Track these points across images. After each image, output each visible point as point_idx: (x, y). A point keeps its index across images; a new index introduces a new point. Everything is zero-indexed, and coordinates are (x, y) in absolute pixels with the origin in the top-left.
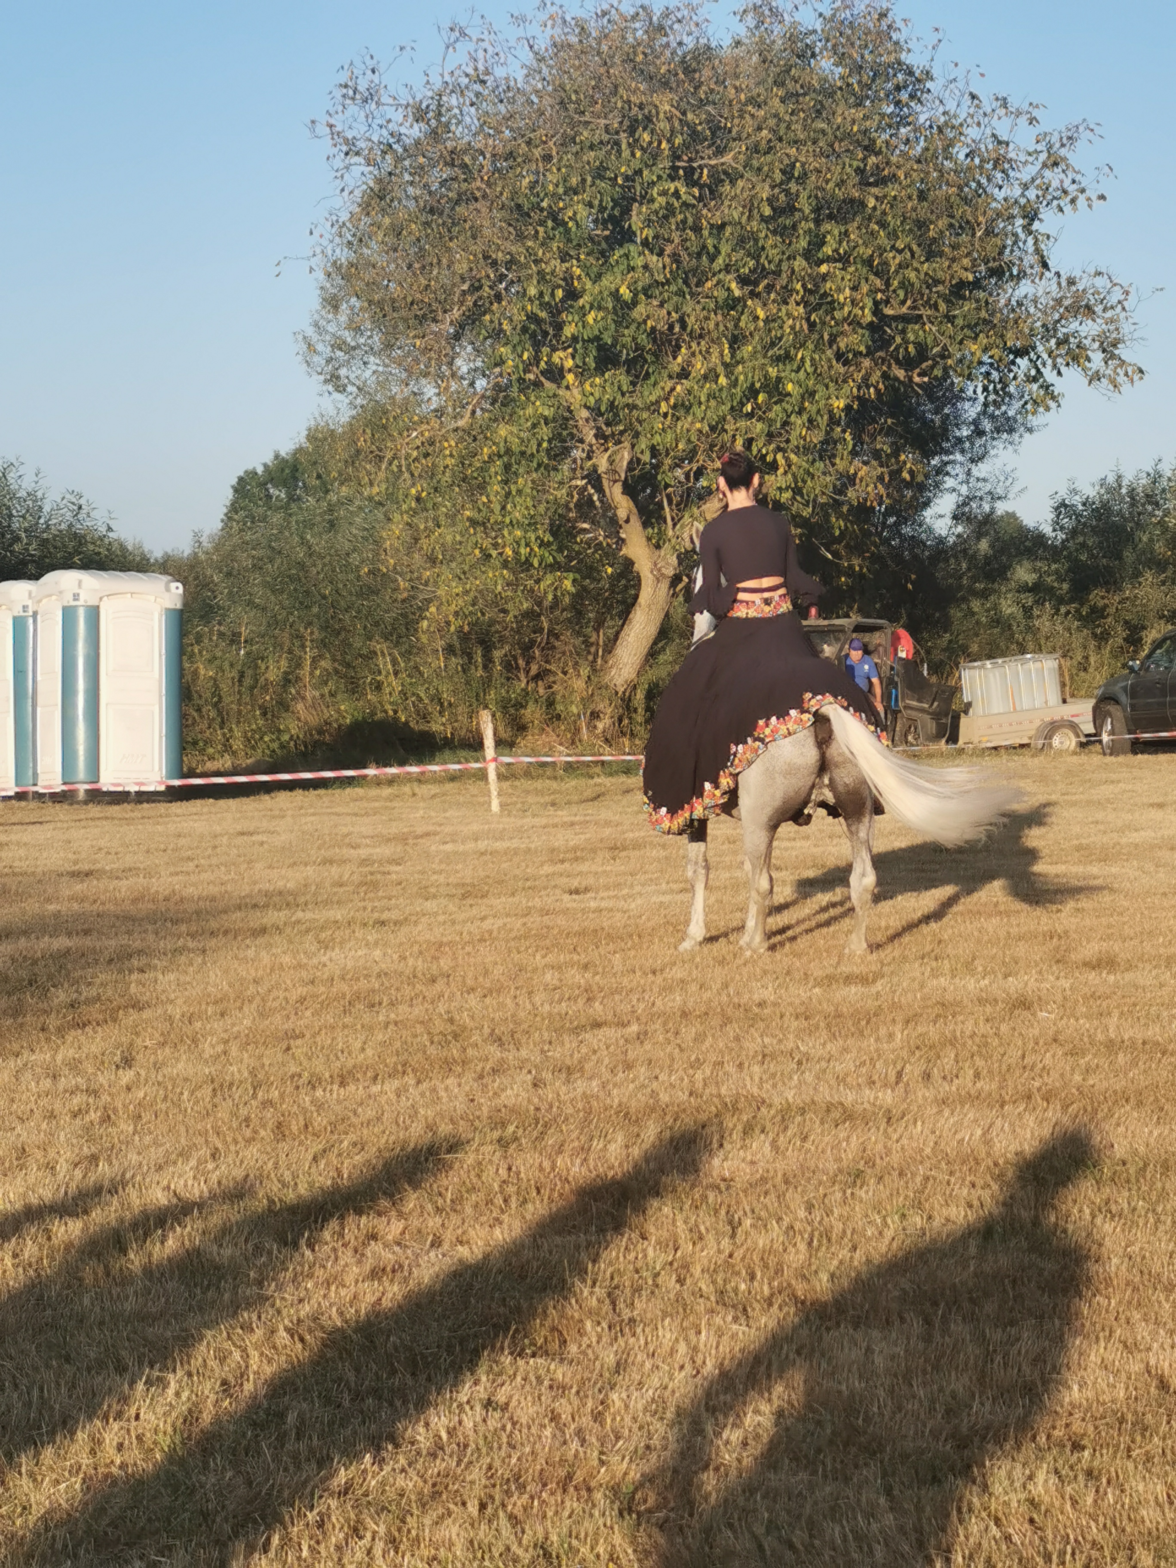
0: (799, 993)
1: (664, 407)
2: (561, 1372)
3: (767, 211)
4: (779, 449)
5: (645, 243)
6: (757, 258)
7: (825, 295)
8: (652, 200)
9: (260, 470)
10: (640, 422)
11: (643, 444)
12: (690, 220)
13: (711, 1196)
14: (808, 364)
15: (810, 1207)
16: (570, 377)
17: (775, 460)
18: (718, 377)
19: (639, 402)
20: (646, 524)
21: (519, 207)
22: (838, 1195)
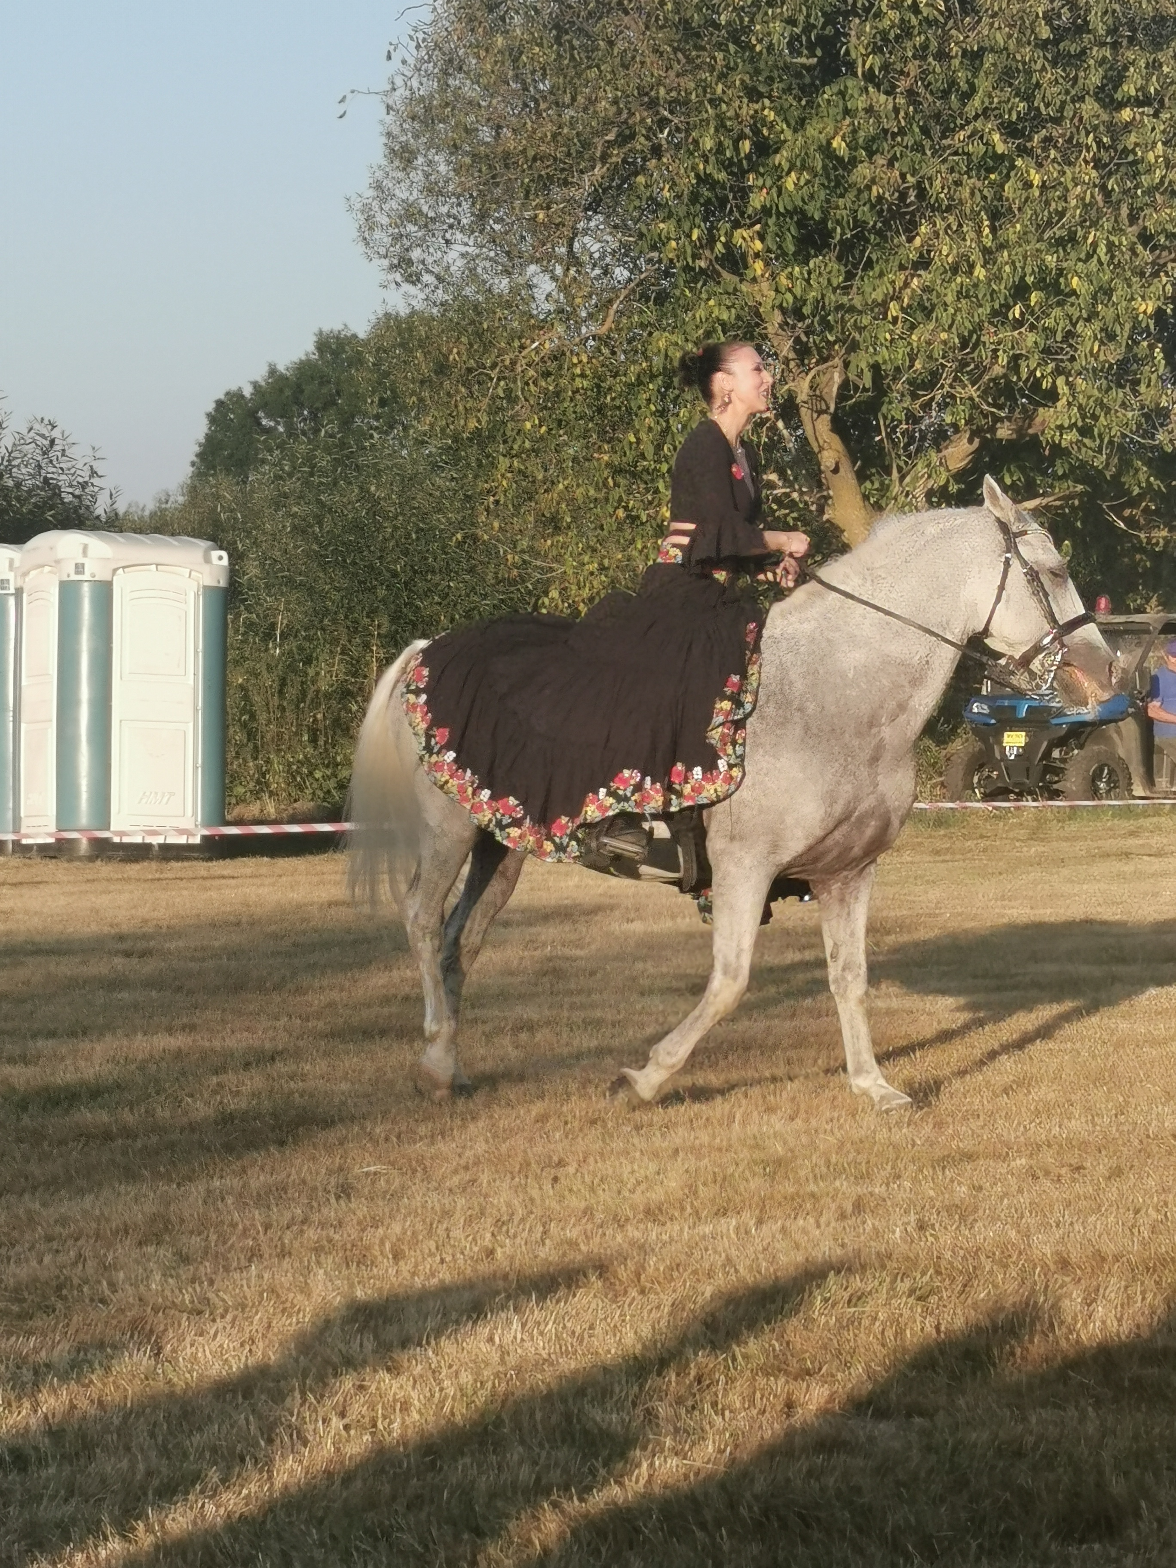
1: (894, 309)
3: (1045, 33)
4: (1059, 371)
5: (870, 76)
6: (1028, 98)
7: (1126, 152)
8: (879, 15)
10: (860, 329)
11: (862, 361)
12: (934, 45)
14: (1102, 249)
16: (758, 267)
17: (1054, 389)
18: (972, 266)
19: (857, 302)
20: (862, 476)
21: (686, 23)
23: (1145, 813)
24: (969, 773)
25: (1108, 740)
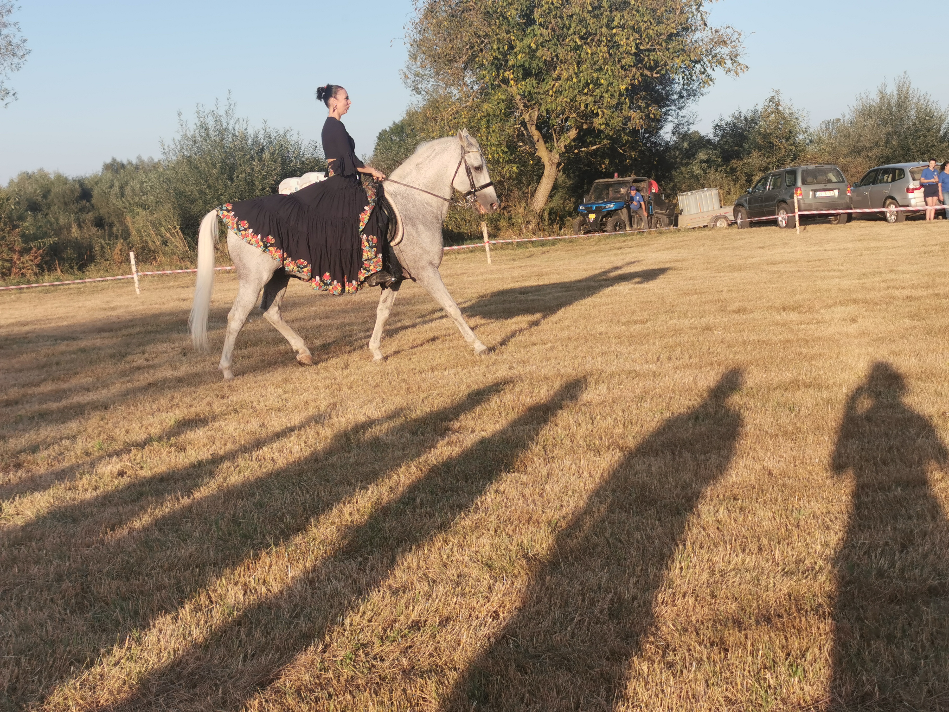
0: (615, 329)
1: (551, 93)
2: (525, 478)
3: (590, 8)
4: (599, 107)
5: (540, 24)
6: (587, 28)
7: (615, 42)
8: (542, 6)
9: (388, 129)
10: (541, 99)
11: (543, 108)
12: (558, 14)
13: (583, 408)
14: (610, 71)
15: (623, 412)
16: (512, 82)
17: (597, 113)
18: (572, 78)
19: (541, 91)
20: (545, 142)
21: (488, 12)
22: (635, 406)
23: (629, 235)
24: (580, 227)
25: (618, 214)
